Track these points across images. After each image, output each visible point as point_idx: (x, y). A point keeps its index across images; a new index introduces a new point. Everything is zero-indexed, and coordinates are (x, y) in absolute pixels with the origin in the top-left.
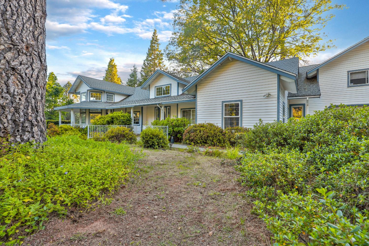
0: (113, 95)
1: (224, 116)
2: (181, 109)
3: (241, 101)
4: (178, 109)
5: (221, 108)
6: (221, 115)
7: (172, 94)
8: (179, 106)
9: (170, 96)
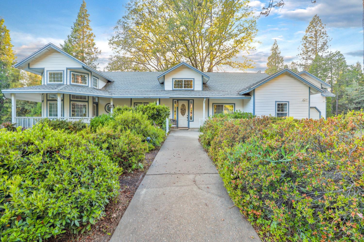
0: (98, 79)
1: (277, 112)
2: (213, 104)
3: (288, 102)
4: (210, 104)
5: (275, 106)
6: (275, 111)
7: (195, 88)
8: (210, 101)
9: (193, 90)
